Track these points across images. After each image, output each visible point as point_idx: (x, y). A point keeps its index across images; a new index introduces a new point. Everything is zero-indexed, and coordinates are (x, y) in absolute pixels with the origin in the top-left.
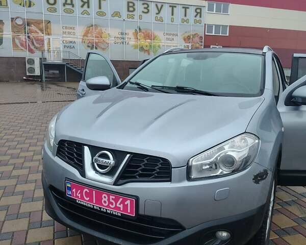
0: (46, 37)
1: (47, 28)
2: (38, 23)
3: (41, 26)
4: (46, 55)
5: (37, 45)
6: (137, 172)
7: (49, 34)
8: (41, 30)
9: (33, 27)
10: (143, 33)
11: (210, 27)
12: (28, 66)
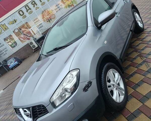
0: (30, 30)
1: (28, 26)
2: (23, 26)
3: (25, 27)
4: (35, 37)
5: (29, 35)
6: (37, 113)
7: (30, 28)
8: (26, 28)
9: (23, 29)
12: (31, 46)
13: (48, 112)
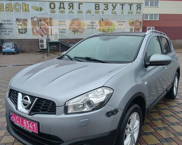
0: (50, 27)
1: (50, 22)
3: (47, 21)
4: (50, 37)
5: (45, 32)
6: (40, 108)
8: (47, 24)
9: (43, 22)
10: (105, 22)
11: (146, 15)
12: (40, 44)
13: (55, 114)
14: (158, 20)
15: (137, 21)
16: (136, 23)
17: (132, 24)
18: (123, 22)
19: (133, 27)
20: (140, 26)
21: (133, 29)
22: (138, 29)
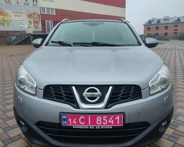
6: (119, 96)
11: (43, 9)
13: (141, 98)
14: (55, 14)
15: (34, 13)
16: (34, 16)
17: (30, 16)
18: (20, 13)
19: (32, 20)
20: (39, 19)
21: (32, 22)
22: (37, 22)
